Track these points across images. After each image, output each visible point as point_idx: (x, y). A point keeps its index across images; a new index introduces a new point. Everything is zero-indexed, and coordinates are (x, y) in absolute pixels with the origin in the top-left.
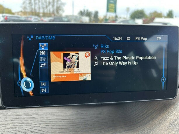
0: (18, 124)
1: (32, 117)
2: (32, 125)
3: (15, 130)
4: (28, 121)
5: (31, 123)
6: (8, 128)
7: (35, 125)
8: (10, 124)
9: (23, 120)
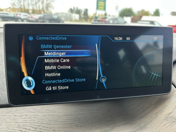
0: (22, 122)
1: (34, 114)
2: (35, 122)
3: (19, 127)
4: (31, 118)
5: (34, 120)
6: (12, 125)
7: (38, 122)
8: (14, 122)
9: (26, 117)
